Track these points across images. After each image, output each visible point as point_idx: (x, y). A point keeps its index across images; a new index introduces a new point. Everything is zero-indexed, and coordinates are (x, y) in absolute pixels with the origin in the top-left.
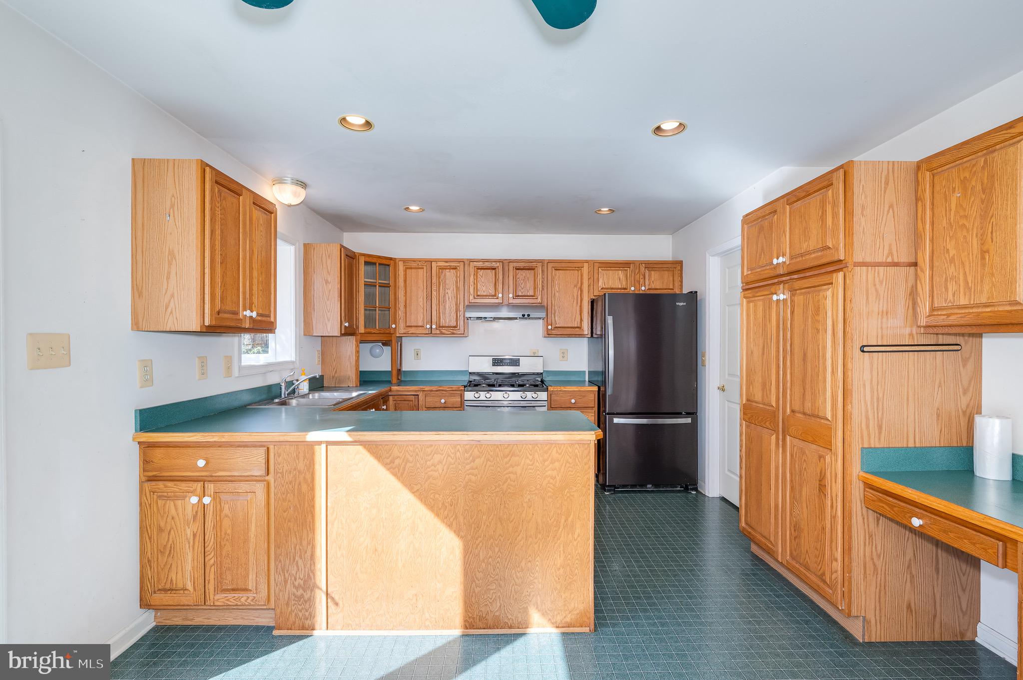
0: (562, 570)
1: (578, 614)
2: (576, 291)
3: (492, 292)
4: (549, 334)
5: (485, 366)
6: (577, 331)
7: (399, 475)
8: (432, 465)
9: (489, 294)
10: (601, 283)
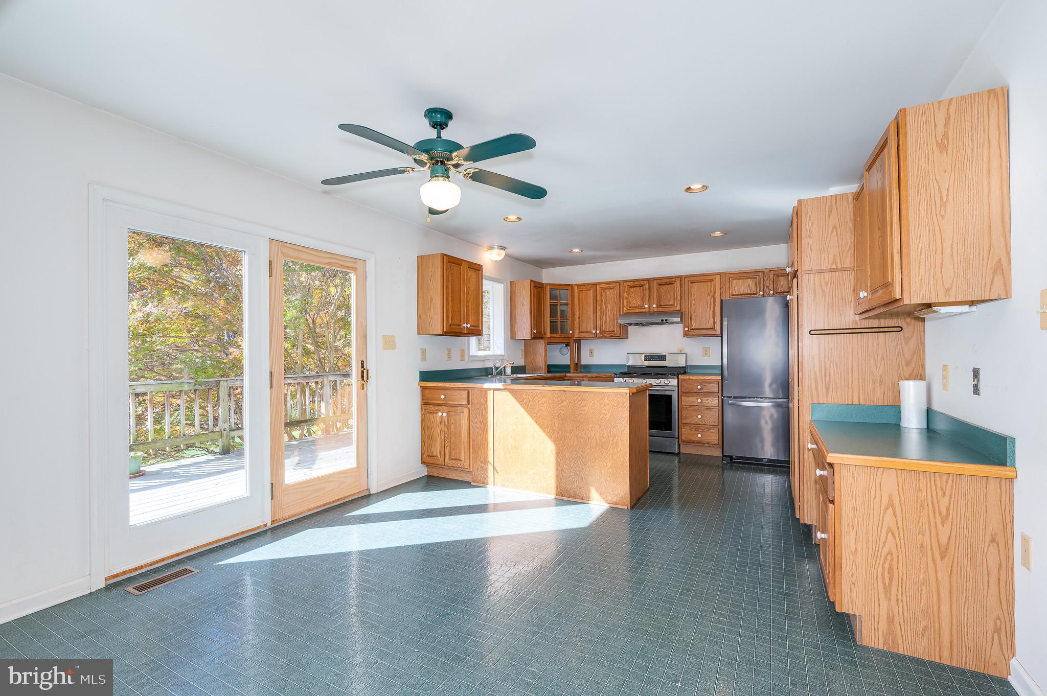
0: (611, 470)
1: (621, 497)
2: (709, 299)
3: (640, 302)
4: (686, 335)
5: (638, 361)
6: (711, 332)
7: (526, 408)
8: (542, 403)
9: (639, 305)
10: (732, 290)
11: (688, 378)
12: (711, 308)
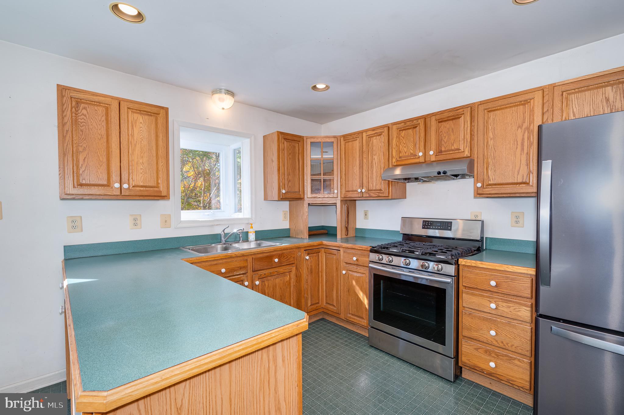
2: (521, 134)
3: (413, 151)
6: (522, 188)
9: (411, 154)
10: (568, 114)
11: (473, 265)
12: (523, 149)
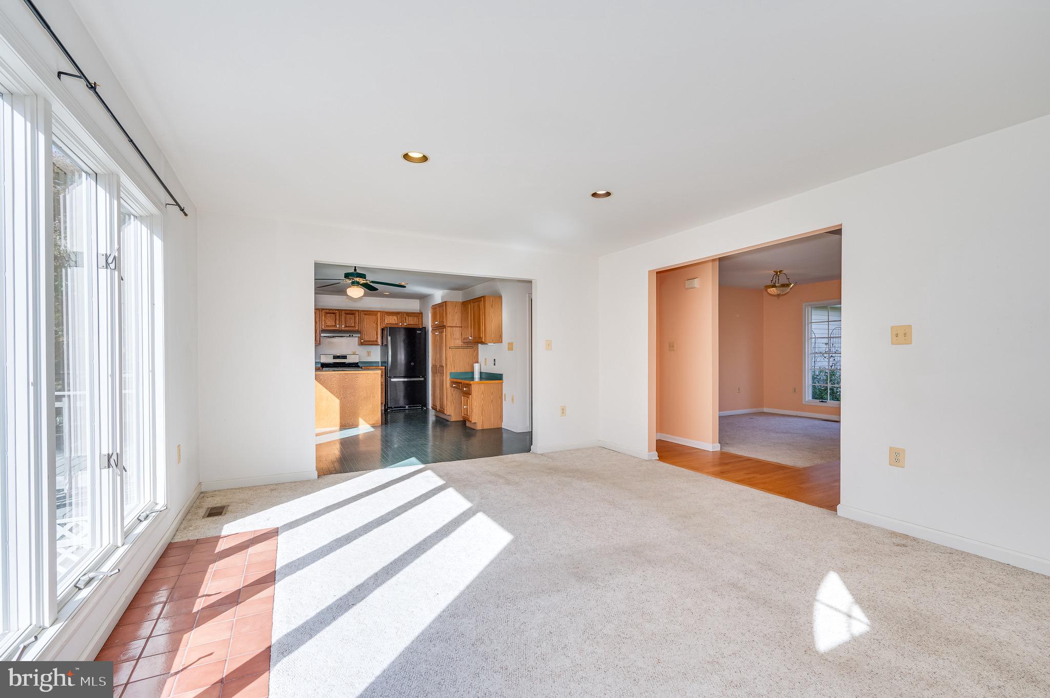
0: (372, 410)
1: (377, 421)
2: (374, 325)
3: (333, 324)
5: (330, 360)
6: (375, 343)
10: (386, 322)
12: (376, 330)
